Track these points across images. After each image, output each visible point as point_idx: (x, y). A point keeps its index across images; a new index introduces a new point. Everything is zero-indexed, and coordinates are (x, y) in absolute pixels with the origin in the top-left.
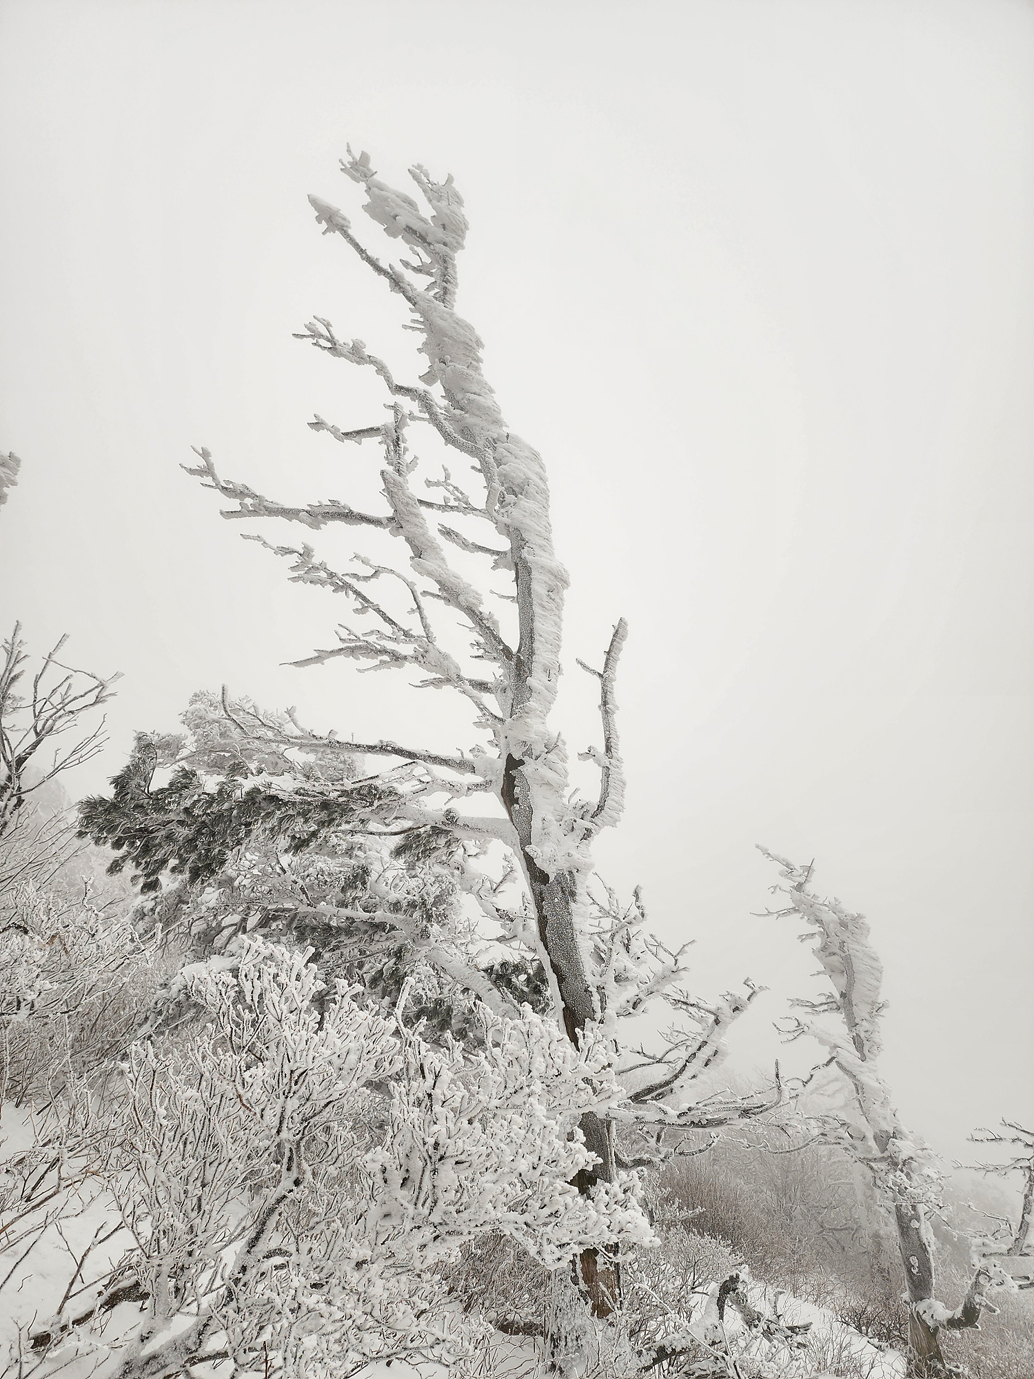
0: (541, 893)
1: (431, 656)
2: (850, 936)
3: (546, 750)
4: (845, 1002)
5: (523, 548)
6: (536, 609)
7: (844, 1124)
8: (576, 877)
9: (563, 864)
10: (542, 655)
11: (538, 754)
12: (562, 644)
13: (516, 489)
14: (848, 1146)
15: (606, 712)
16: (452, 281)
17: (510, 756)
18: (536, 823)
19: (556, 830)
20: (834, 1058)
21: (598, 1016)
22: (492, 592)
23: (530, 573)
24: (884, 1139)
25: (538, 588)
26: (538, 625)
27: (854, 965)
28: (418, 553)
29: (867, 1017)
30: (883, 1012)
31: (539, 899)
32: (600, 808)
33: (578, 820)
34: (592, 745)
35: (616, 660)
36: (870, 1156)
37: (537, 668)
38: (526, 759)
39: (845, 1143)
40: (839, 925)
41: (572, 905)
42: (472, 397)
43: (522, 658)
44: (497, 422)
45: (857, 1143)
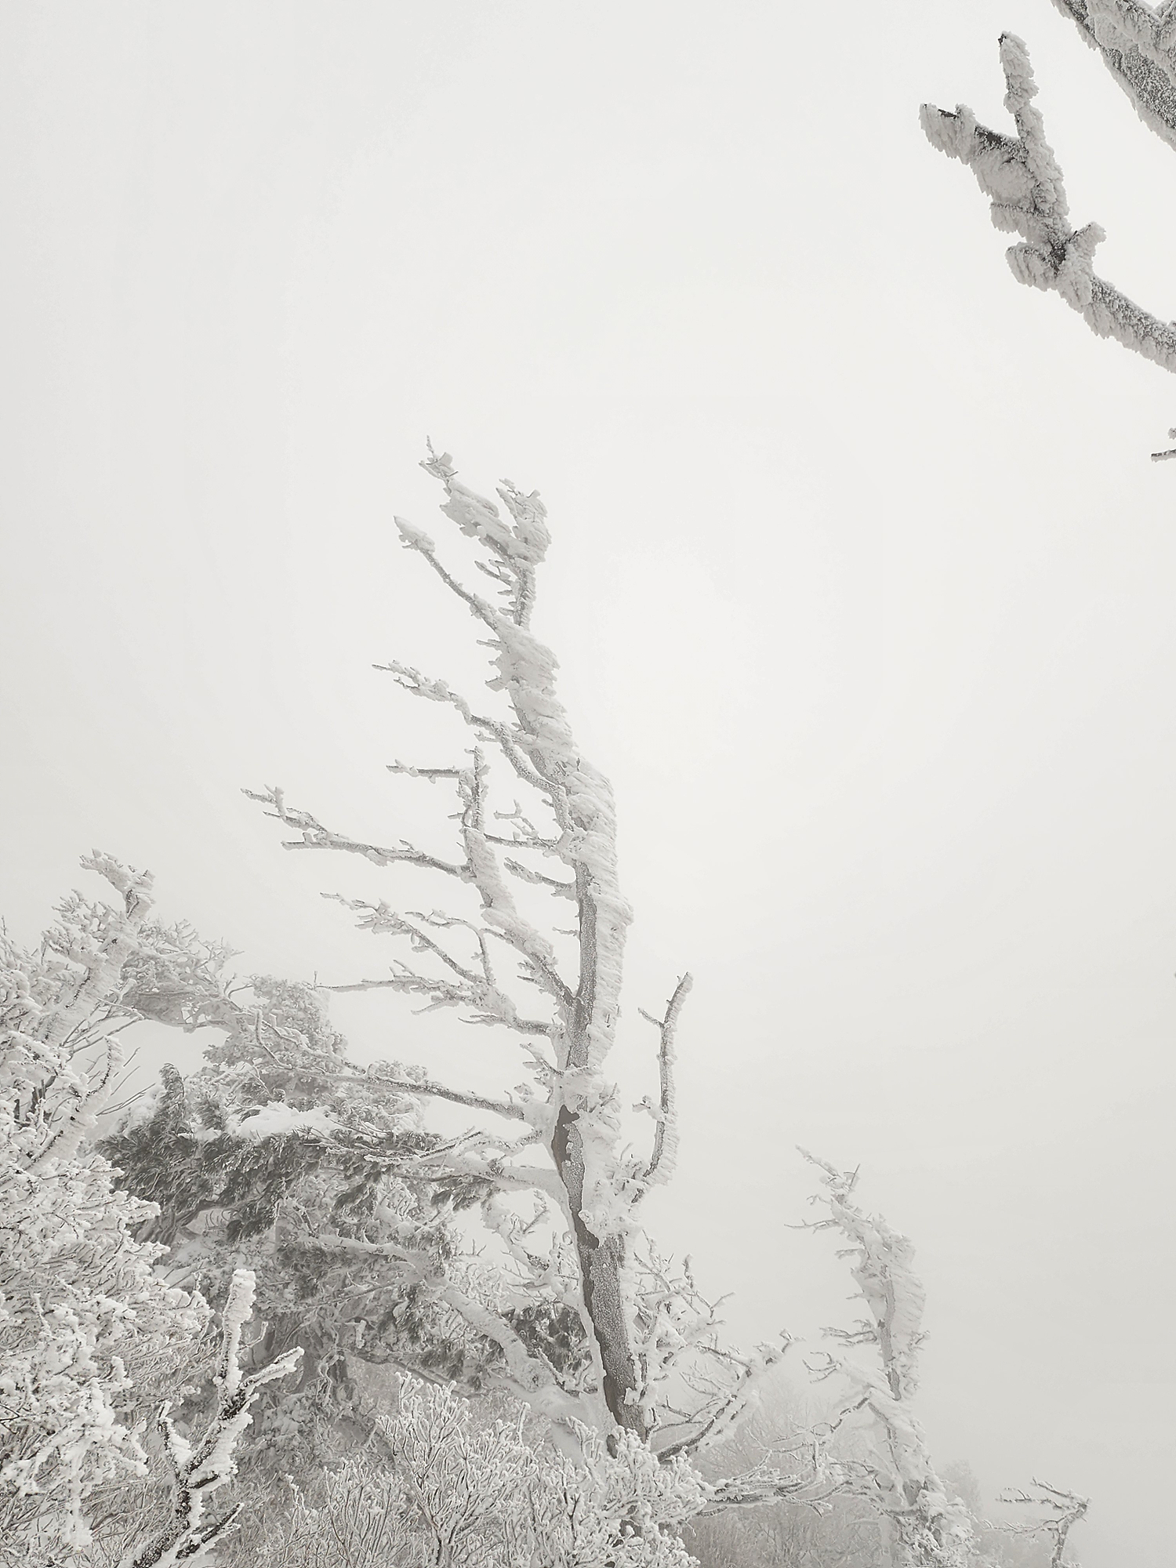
0: (589, 1257)
1: (490, 999)
2: (893, 1259)
3: (601, 1102)
4: (882, 1332)
5: (589, 885)
6: (600, 950)
7: (872, 1472)
8: (625, 1241)
9: (614, 1228)
10: (603, 1000)
11: (592, 1107)
12: (622, 985)
13: (585, 820)
14: (875, 1498)
15: (665, 1063)
16: (530, 596)
17: (564, 1107)
18: (588, 1183)
19: (608, 1190)
20: (866, 1399)
21: (640, 1385)
22: (554, 929)
23: (595, 912)
24: (914, 1490)
25: (602, 928)
26: (601, 968)
27: (895, 1293)
28: (489, 903)
29: (906, 1350)
30: (922, 1345)
31: (586, 1265)
32: (654, 1166)
33: (630, 1180)
34: (648, 1094)
35: (677, 1011)
36: (898, 1509)
37: (597, 1014)
38: (581, 1112)
39: (871, 1494)
40: (882, 1246)
41: (620, 1269)
42: (546, 720)
43: (582, 1003)
44: (567, 744)
45: (885, 1493)
